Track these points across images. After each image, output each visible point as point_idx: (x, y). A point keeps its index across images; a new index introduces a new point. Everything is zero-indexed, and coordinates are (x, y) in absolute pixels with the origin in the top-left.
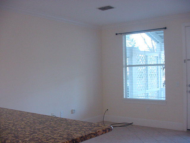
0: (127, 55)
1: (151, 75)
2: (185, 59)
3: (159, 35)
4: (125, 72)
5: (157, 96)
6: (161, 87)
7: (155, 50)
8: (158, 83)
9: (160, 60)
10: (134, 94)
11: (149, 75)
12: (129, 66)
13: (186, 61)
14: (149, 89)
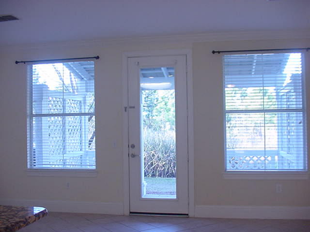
0: (33, 98)
1: (70, 131)
2: (127, 106)
3: (85, 68)
4: (31, 125)
5: (80, 164)
6: (85, 148)
7: (75, 91)
8: (81, 143)
9: (85, 106)
10: (44, 160)
11: (67, 130)
12: (37, 115)
13: (127, 109)
14: (67, 152)
